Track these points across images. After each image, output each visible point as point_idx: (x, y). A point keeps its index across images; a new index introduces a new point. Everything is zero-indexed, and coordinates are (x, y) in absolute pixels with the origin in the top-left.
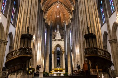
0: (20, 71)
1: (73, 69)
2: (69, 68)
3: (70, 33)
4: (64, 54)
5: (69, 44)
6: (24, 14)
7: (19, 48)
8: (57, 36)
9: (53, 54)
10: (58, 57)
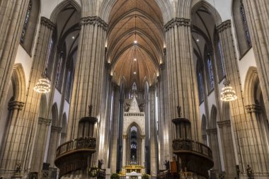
0: (78, 171)
1: (160, 168)
2: (153, 165)
3: (156, 98)
4: (143, 141)
5: (153, 121)
6: (84, 83)
7: (76, 137)
8: (132, 107)
9: (124, 141)
10: (134, 143)
